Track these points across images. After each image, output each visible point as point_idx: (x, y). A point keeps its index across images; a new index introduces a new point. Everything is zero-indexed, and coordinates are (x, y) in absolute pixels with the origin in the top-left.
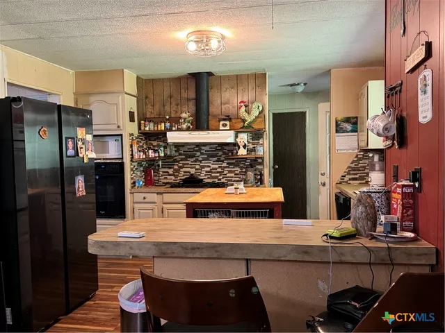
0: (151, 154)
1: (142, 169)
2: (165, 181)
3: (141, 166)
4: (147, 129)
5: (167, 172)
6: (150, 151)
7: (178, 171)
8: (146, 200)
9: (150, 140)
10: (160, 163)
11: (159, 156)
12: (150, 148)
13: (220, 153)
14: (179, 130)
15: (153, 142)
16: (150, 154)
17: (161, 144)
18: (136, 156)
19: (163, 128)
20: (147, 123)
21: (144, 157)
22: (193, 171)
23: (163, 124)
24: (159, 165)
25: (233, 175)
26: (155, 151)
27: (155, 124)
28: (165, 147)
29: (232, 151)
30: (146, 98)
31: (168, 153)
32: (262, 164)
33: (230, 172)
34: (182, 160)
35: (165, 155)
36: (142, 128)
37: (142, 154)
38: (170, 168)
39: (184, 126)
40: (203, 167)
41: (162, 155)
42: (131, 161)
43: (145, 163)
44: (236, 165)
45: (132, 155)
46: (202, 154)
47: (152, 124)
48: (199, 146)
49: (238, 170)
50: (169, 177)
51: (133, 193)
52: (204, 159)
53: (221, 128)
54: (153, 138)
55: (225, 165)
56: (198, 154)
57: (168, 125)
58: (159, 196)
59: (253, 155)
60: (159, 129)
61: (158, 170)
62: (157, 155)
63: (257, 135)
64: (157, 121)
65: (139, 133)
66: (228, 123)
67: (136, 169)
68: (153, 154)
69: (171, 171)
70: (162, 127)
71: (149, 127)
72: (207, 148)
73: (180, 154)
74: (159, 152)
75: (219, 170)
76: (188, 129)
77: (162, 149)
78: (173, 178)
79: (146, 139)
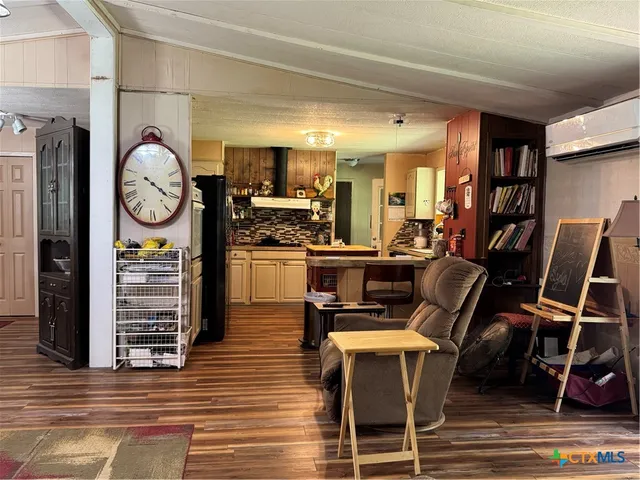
2: (242, 241)
7: (254, 232)
11: (239, 219)
13: (294, 218)
14: (259, 195)
19: (246, 194)
22: (268, 233)
23: (246, 190)
25: (304, 237)
29: (306, 217)
31: (248, 216)
32: (330, 228)
33: (301, 234)
34: (259, 222)
38: (247, 230)
39: (266, 193)
40: (278, 229)
41: (242, 217)
44: (306, 229)
46: (277, 218)
47: (235, 189)
48: (275, 210)
49: (309, 233)
50: (245, 238)
52: (279, 223)
53: (298, 196)
55: (297, 228)
56: (274, 217)
57: (251, 190)
59: (324, 220)
60: (243, 194)
61: (236, 231)
62: (238, 217)
63: (326, 204)
64: (240, 187)
66: (303, 192)
69: (247, 233)
70: (245, 192)
72: (282, 213)
73: (257, 217)
75: (292, 232)
76: (269, 196)
77: (243, 212)
78: (250, 238)
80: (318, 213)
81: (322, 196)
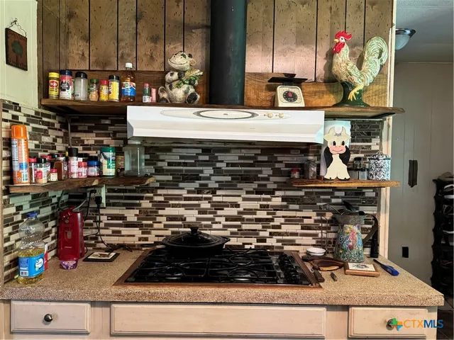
0: (77, 168)
1: (46, 211)
2: (115, 240)
3: (46, 202)
4: (67, 95)
5: (123, 218)
6: (75, 161)
7: (150, 215)
8: (51, 326)
9: (75, 130)
10: (103, 193)
11: (101, 175)
12: (72, 153)
13: (266, 172)
14: (159, 102)
15: (83, 136)
16: (75, 169)
17: (106, 141)
18: (23, 178)
19: (115, 96)
20: (67, 79)
21: (54, 177)
22: (192, 216)
23: (115, 85)
24: (98, 200)
25: (296, 228)
26: (89, 161)
27: (90, 83)
28: (119, 151)
29: (303, 169)
30: (70, 16)
31: (128, 167)
32: (375, 201)
33: (289, 220)
34: (163, 185)
35: (119, 171)
36: (53, 93)
37: (45, 169)
38: (130, 207)
39: (179, 93)
40: (220, 206)
41: (109, 171)
42: (7, 192)
43: (59, 194)
44: (302, 203)
45: (10, 172)
46: (218, 171)
47: (82, 83)
48: (212, 149)
49: (311, 216)
50: (125, 231)
51: (9, 301)
52: (223, 186)
53: (282, 102)
54: (85, 126)
55: (277, 201)
56: (208, 171)
57: (129, 86)
58: (98, 310)
59: (362, 181)
60: (104, 97)
61: (97, 210)
62: (94, 171)
63: (365, 129)
64: (98, 77)
65: (40, 106)
66: (296, 90)
67: (25, 216)
68: (83, 171)
69: (131, 215)
70: (112, 92)
71: (75, 92)
72: (233, 157)
73: (159, 171)
74: (100, 165)
75: (262, 214)
76: (189, 102)
77: (110, 154)
78: (137, 232)
79: (64, 126)
80: (345, 158)
81: (358, 102)
